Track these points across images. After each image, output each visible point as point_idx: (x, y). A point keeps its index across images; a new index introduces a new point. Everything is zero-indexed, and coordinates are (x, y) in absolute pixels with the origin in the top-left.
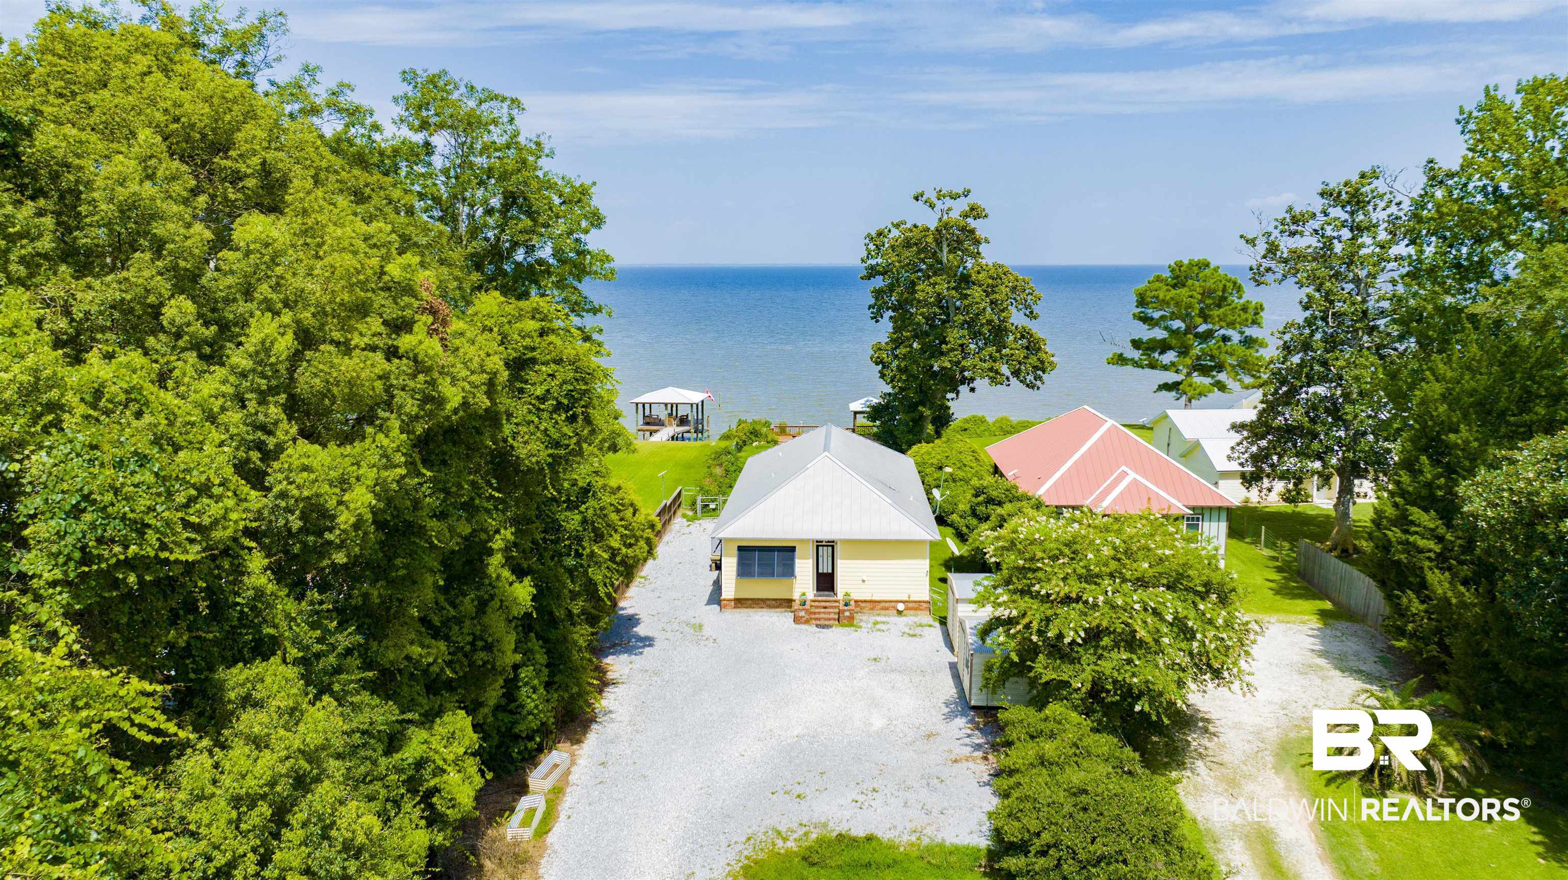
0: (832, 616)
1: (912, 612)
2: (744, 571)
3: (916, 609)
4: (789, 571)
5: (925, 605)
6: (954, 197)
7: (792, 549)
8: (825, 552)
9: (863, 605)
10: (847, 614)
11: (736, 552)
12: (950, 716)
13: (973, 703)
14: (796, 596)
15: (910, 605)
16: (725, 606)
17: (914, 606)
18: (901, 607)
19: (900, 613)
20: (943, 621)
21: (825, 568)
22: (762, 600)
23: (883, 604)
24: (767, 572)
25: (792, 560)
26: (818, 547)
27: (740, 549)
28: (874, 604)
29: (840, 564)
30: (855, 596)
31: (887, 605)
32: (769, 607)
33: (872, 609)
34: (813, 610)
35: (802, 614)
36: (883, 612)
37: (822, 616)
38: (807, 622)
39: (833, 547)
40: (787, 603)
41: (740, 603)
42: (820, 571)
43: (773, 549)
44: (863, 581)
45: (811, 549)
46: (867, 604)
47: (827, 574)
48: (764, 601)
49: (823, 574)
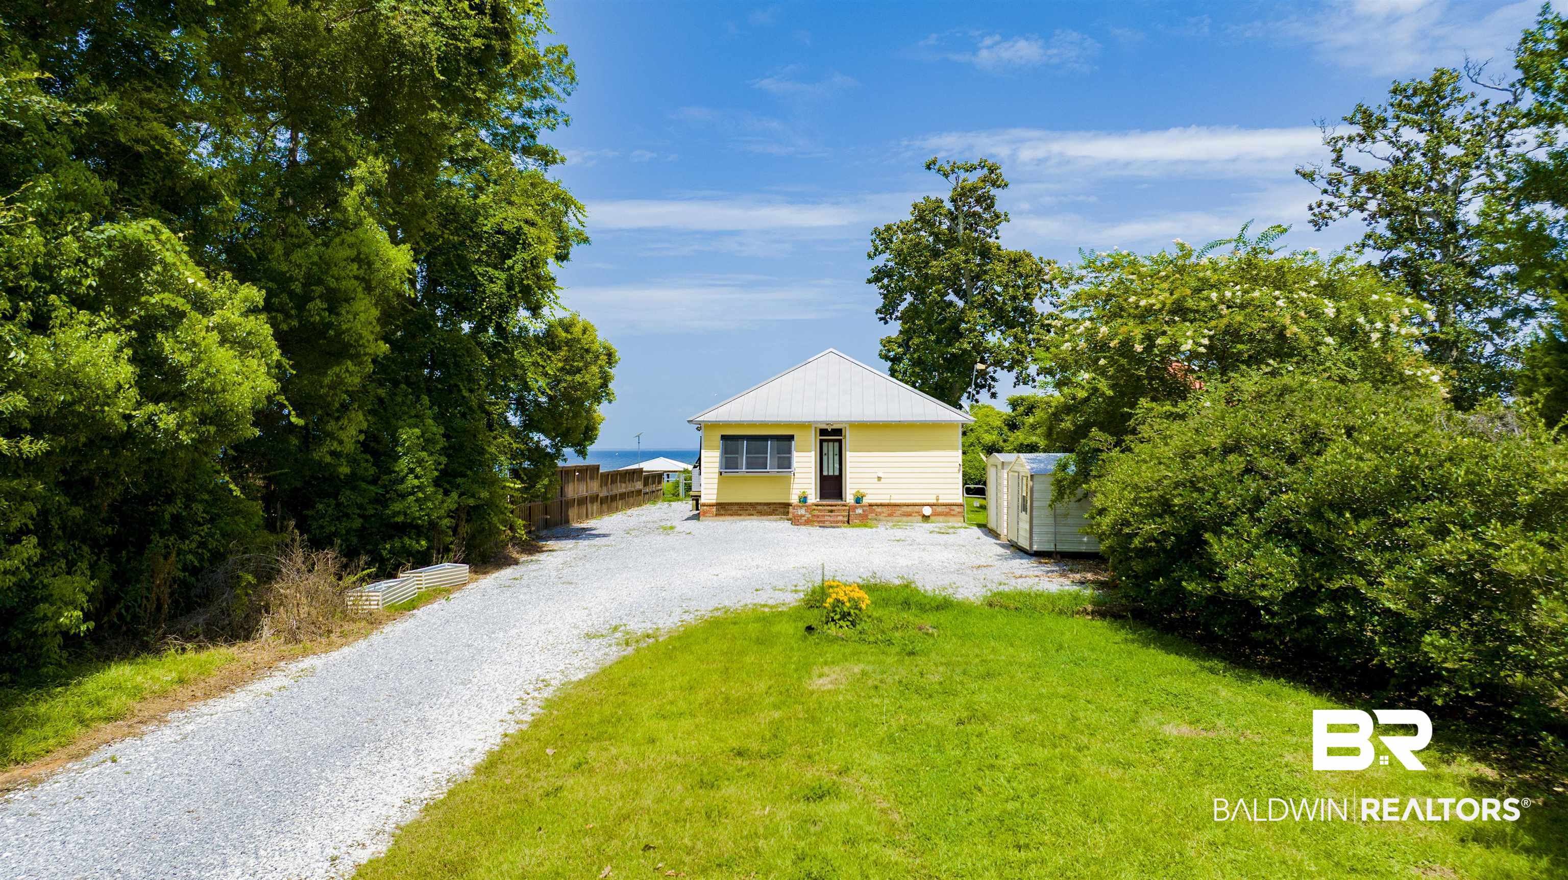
0: (840, 518)
1: (941, 518)
2: (729, 463)
3: (946, 514)
4: (785, 463)
5: (957, 509)
6: (972, 169)
7: (791, 438)
8: (831, 448)
9: (879, 509)
10: (859, 511)
11: (720, 443)
12: (1007, 559)
13: (1035, 548)
14: (794, 500)
15: (939, 509)
17: (943, 510)
18: (927, 511)
19: (926, 518)
21: (831, 470)
22: (751, 504)
23: (905, 509)
24: (758, 463)
25: (789, 451)
26: (822, 441)
27: (724, 438)
28: (894, 509)
29: (850, 457)
30: (871, 498)
32: (761, 513)
33: (890, 515)
34: (816, 513)
35: (802, 512)
36: (905, 519)
37: (827, 518)
38: (808, 522)
39: (840, 441)
40: (781, 509)
41: (724, 509)
42: (825, 473)
43: (765, 438)
44: (879, 478)
45: (812, 439)
46: (884, 509)
47: (834, 477)
48: (753, 505)
49: (828, 477)
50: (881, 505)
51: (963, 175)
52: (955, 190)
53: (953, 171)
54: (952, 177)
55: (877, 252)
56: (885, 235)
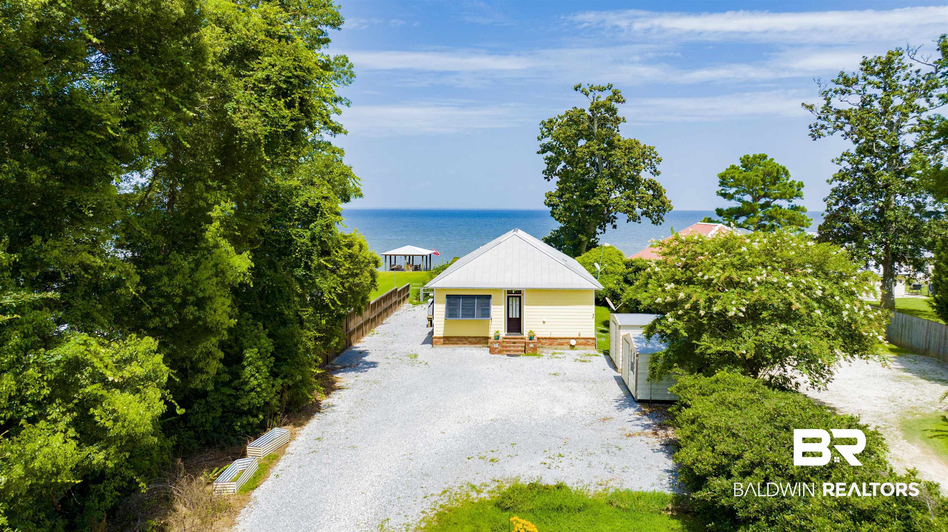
0: (520, 348)
1: (581, 347)
2: (451, 313)
3: (585, 344)
4: (486, 313)
5: (592, 341)
6: (602, 90)
7: (489, 297)
8: (514, 303)
9: (544, 341)
10: (531, 345)
11: (445, 299)
12: (621, 407)
13: (639, 398)
14: (492, 334)
15: (580, 341)
16: (436, 342)
17: (584, 342)
18: (573, 342)
19: (572, 347)
20: (607, 353)
21: (514, 314)
22: (465, 337)
23: (559, 341)
24: (469, 313)
25: (488, 305)
26: (508, 297)
27: (448, 296)
28: (552, 341)
29: (526, 309)
30: (539, 334)
31: (562, 341)
32: (471, 343)
33: (550, 345)
34: (504, 344)
35: (496, 346)
36: (559, 347)
37: (512, 348)
38: (500, 352)
39: (520, 297)
40: (483, 340)
41: (447, 340)
42: (510, 316)
43: (473, 297)
44: (544, 322)
45: (503, 297)
46: (547, 341)
47: (516, 319)
48: (466, 338)
49: (512, 319)
50: (545, 338)
51: (598, 93)
52: (592, 104)
53: (591, 91)
54: (591, 94)
55: (543, 136)
56: (549, 126)
